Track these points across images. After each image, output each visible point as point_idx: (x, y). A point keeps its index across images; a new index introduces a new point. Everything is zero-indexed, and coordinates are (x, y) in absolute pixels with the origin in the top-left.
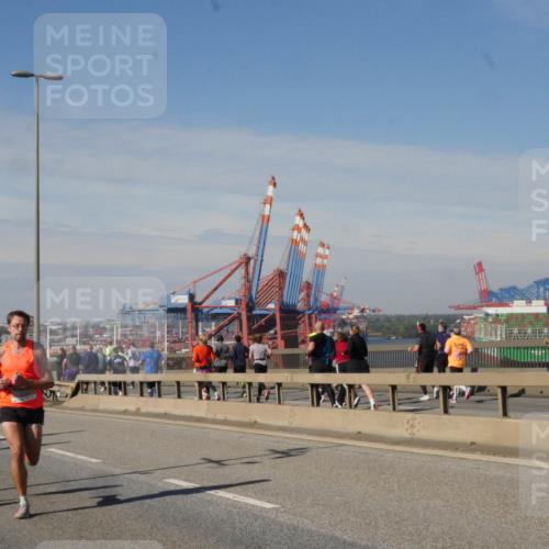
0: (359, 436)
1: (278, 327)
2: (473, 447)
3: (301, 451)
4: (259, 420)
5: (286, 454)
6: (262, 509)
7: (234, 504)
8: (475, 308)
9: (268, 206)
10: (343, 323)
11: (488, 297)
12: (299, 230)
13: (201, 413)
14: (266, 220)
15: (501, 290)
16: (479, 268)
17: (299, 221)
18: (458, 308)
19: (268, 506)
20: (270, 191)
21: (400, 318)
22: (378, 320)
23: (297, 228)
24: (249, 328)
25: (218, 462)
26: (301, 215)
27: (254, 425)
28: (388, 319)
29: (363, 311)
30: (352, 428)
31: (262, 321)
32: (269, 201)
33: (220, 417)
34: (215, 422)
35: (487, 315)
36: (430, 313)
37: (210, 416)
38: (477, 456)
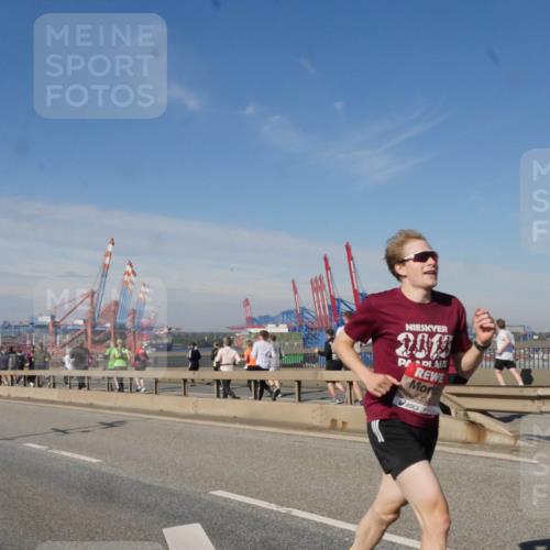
0: (161, 413)
1: (112, 339)
2: (235, 420)
3: (122, 423)
4: (95, 402)
5: (111, 425)
6: (91, 463)
7: (73, 460)
8: (242, 328)
9: (108, 258)
10: (157, 337)
11: (251, 322)
12: (129, 275)
13: (54, 398)
14: (106, 267)
15: (261, 318)
16: (247, 303)
17: (128, 268)
18: (232, 328)
19: (95, 461)
20: (110, 248)
21: (194, 335)
22: (179, 335)
23: (127, 273)
24: (92, 339)
25: (64, 432)
26: (131, 265)
27: (91, 405)
28: (187, 335)
29: (170, 329)
30: (157, 407)
31: (102, 336)
32: (109, 254)
33: (67, 400)
34: (64, 403)
35: (251, 333)
36: (214, 331)
37: (61, 399)
38: (237, 426)
